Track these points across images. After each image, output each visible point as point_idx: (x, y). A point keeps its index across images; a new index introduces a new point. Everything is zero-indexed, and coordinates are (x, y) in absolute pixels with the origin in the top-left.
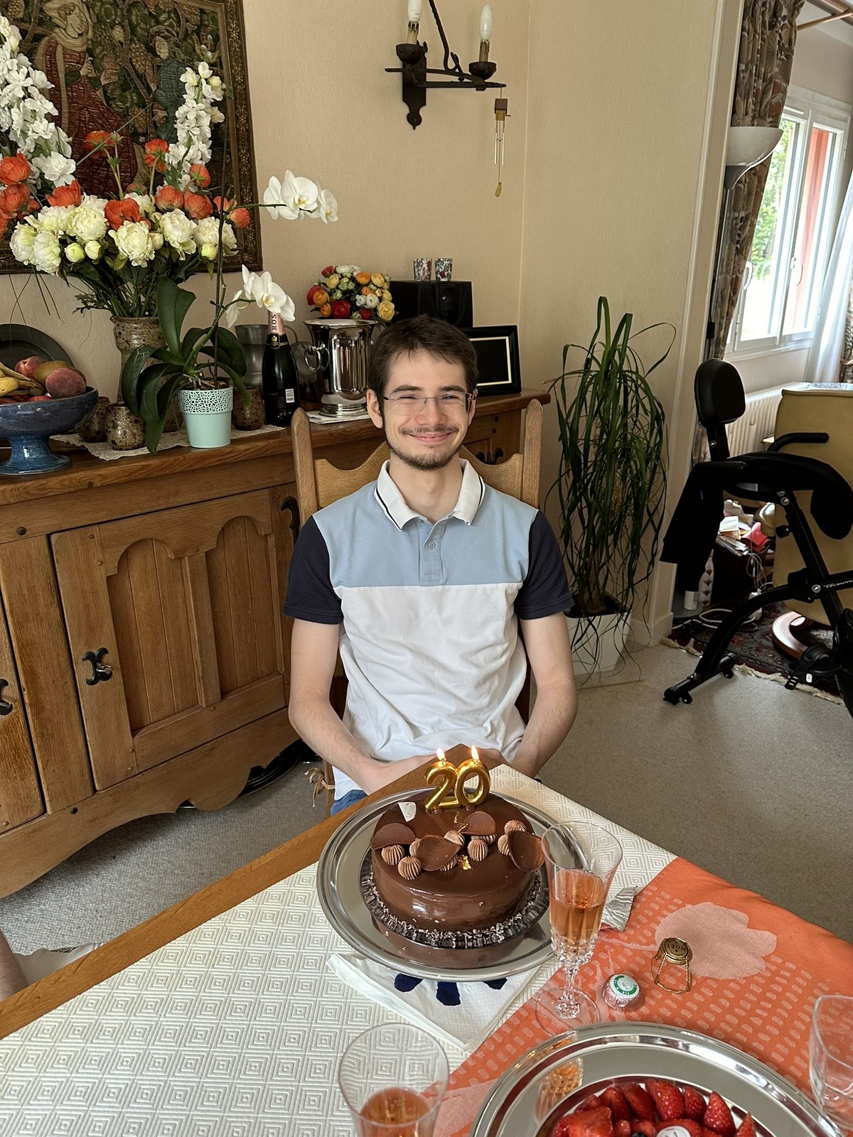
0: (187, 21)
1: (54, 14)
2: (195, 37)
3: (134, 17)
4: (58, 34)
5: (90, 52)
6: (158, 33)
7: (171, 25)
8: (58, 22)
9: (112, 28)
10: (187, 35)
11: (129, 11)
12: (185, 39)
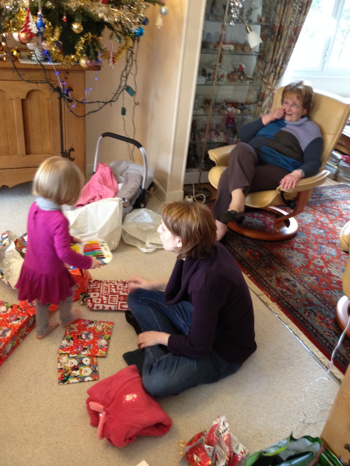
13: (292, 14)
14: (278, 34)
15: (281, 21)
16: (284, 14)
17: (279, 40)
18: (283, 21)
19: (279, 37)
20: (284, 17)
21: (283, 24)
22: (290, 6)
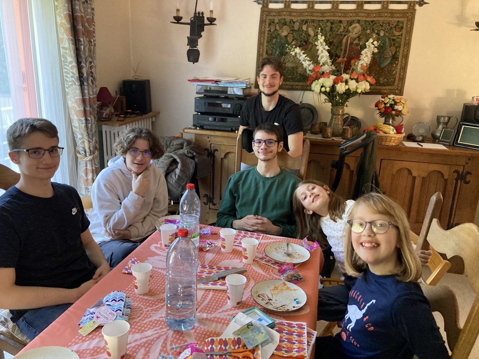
0: (392, 25)
1: (351, 29)
2: (394, 29)
3: (374, 27)
4: (350, 34)
5: (358, 37)
6: (381, 30)
7: (386, 27)
8: (351, 31)
9: (367, 30)
10: (391, 28)
11: (373, 25)
12: (390, 30)
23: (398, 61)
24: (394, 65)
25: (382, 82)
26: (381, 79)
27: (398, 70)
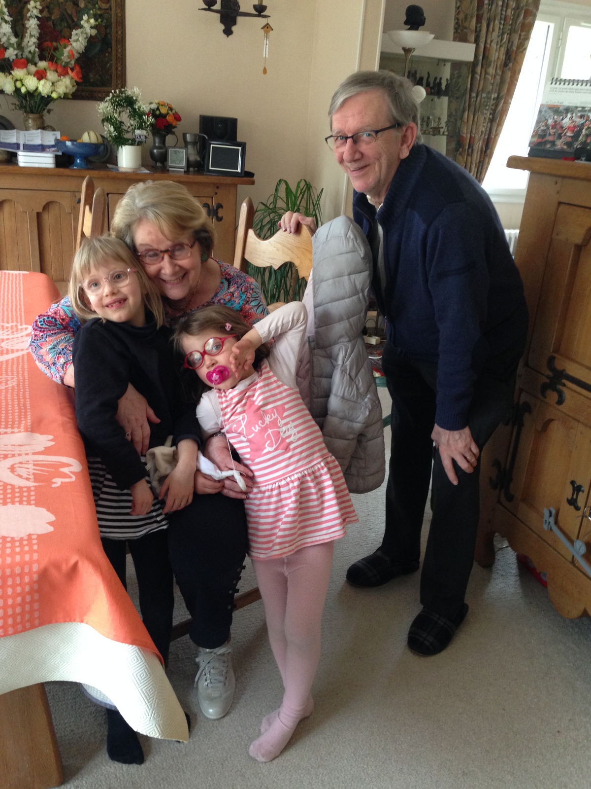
13: (483, 123)
14: (469, 148)
15: (471, 131)
16: (475, 124)
17: (471, 154)
18: (474, 132)
19: (470, 150)
20: (474, 126)
21: (473, 136)
22: (479, 113)
23: (111, 48)
24: (107, 55)
25: (92, 80)
26: (91, 75)
27: (113, 62)
